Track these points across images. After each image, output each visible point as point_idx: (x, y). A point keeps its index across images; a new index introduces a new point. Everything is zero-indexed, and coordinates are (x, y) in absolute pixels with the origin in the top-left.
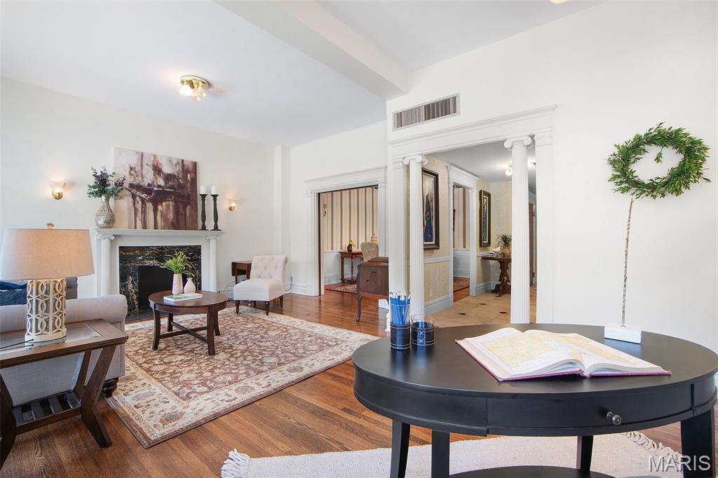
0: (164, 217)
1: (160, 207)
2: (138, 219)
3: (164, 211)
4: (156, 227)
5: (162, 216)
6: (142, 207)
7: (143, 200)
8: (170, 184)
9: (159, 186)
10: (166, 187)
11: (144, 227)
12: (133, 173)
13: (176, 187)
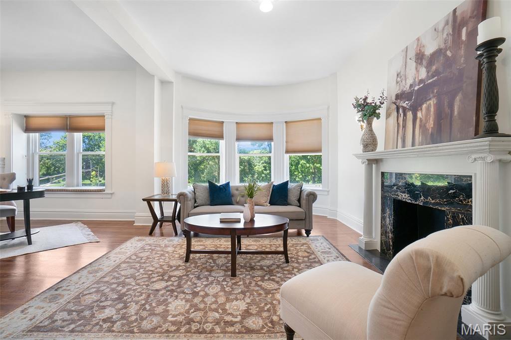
0: (423, 127)
1: (419, 114)
2: (399, 138)
3: (424, 119)
4: (413, 145)
5: (420, 126)
6: (403, 121)
7: (404, 109)
8: (434, 68)
9: (421, 81)
10: (428, 78)
11: (404, 146)
12: (399, 79)
13: (441, 70)
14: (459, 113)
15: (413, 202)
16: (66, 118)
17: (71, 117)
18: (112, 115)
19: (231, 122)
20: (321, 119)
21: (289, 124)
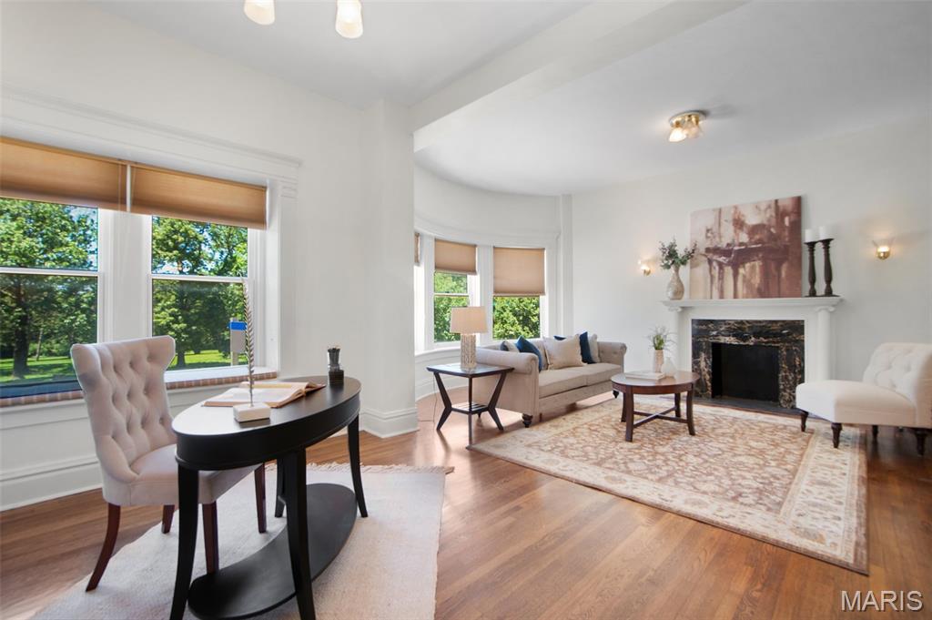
0: (747, 282)
1: (741, 271)
2: (714, 288)
3: (748, 277)
4: (735, 296)
5: (744, 281)
6: (719, 273)
7: (721, 265)
8: (757, 237)
9: (741, 244)
10: (751, 243)
11: (722, 296)
12: (709, 235)
13: (765, 240)
14: (787, 276)
15: (742, 343)
17: (138, 167)
19: (430, 237)
20: (544, 249)
21: (498, 250)
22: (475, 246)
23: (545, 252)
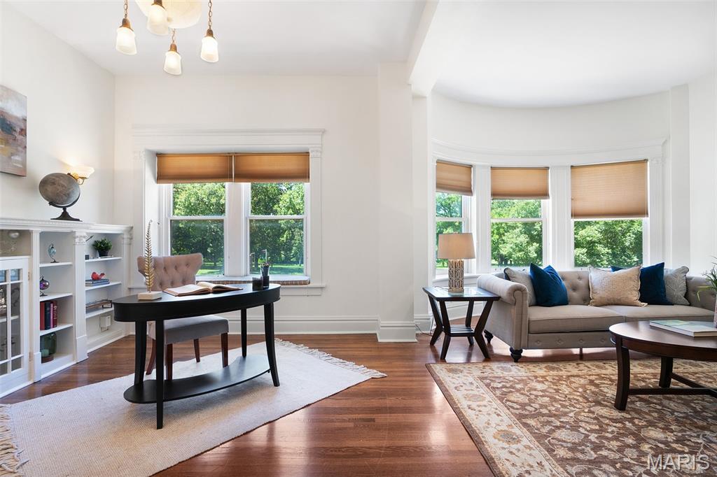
16: (228, 156)
17: (238, 156)
18: (321, 152)
19: (484, 167)
20: (646, 161)
21: (577, 170)
22: (547, 168)
23: (648, 163)
